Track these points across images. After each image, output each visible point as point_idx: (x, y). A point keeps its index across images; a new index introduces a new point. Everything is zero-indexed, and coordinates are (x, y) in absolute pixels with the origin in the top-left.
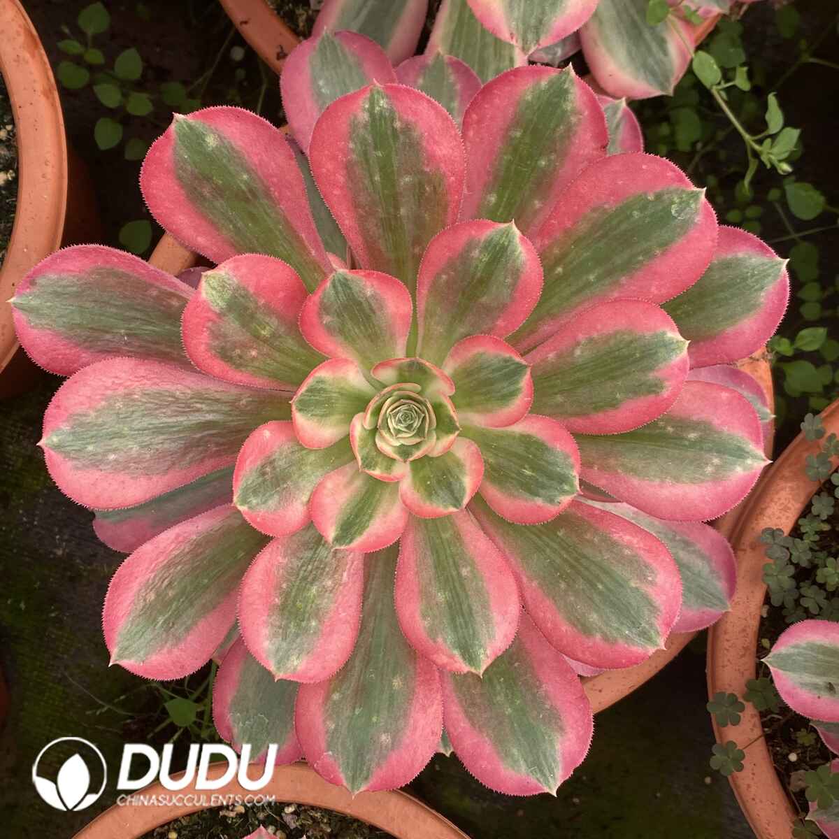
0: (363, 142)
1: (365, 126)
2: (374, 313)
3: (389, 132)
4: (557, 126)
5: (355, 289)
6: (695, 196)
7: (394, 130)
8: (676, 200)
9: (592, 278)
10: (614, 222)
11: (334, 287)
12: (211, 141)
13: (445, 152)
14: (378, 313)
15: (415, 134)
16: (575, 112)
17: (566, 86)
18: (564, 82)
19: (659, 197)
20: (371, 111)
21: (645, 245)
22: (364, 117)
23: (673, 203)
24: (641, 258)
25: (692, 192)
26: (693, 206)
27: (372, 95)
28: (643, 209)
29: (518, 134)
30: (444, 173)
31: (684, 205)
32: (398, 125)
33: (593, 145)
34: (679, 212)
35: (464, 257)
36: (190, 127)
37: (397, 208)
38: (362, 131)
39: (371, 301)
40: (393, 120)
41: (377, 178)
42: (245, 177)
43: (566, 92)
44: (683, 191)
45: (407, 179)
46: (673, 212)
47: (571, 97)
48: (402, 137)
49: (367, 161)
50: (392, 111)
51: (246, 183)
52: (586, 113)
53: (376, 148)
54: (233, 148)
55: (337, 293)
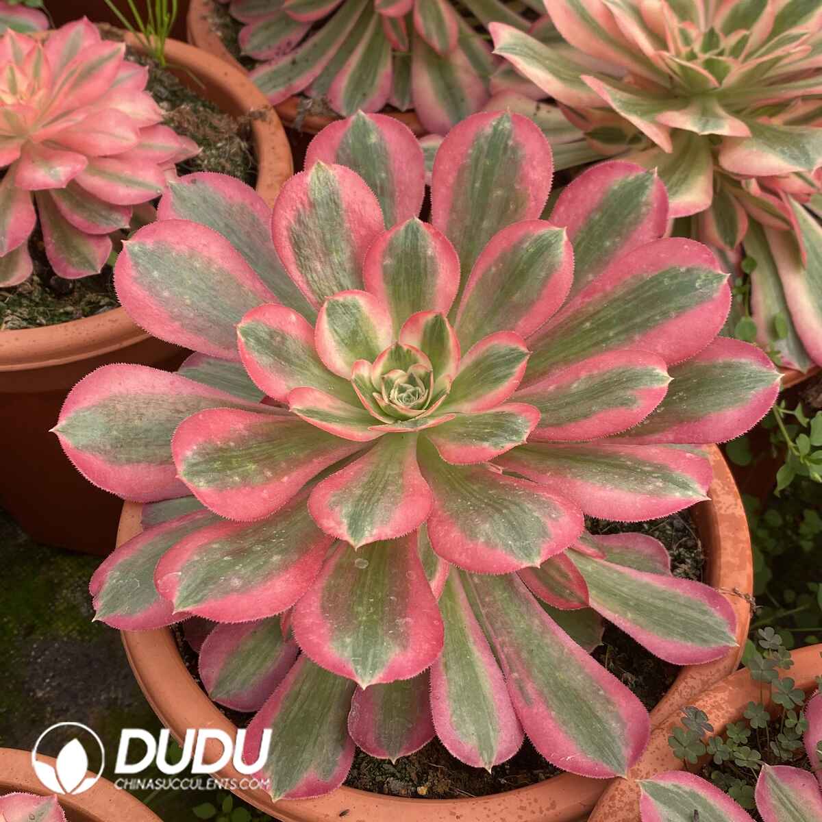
0: (480, 150)
1: (487, 137)
2: (426, 275)
3: (502, 146)
4: (630, 213)
5: (421, 243)
6: (720, 277)
7: (507, 145)
8: (703, 277)
9: (611, 334)
10: (647, 288)
11: (406, 231)
12: (373, 139)
13: (536, 177)
14: (429, 277)
15: (520, 153)
16: (647, 204)
17: (647, 183)
18: (647, 180)
19: (688, 271)
20: (495, 128)
21: (664, 308)
22: (488, 130)
23: (699, 278)
24: (658, 318)
25: (719, 274)
26: (715, 285)
27: (502, 118)
28: (672, 278)
29: (597, 217)
30: (529, 195)
31: (708, 282)
32: (510, 143)
33: (652, 233)
34: (701, 287)
35: (516, 248)
36: (364, 123)
37: (482, 219)
38: (482, 140)
39: (428, 260)
40: (509, 137)
41: (477, 185)
42: (383, 175)
43: (647, 187)
44: (710, 272)
45: (499, 192)
46: (697, 285)
47: (647, 192)
48: (509, 152)
49: (476, 166)
50: (510, 131)
51: (381, 179)
52: (655, 205)
53: (487, 156)
54: (385, 149)
55: (406, 238)
